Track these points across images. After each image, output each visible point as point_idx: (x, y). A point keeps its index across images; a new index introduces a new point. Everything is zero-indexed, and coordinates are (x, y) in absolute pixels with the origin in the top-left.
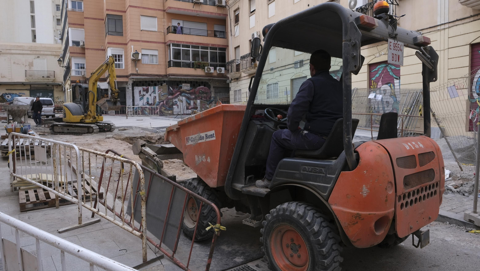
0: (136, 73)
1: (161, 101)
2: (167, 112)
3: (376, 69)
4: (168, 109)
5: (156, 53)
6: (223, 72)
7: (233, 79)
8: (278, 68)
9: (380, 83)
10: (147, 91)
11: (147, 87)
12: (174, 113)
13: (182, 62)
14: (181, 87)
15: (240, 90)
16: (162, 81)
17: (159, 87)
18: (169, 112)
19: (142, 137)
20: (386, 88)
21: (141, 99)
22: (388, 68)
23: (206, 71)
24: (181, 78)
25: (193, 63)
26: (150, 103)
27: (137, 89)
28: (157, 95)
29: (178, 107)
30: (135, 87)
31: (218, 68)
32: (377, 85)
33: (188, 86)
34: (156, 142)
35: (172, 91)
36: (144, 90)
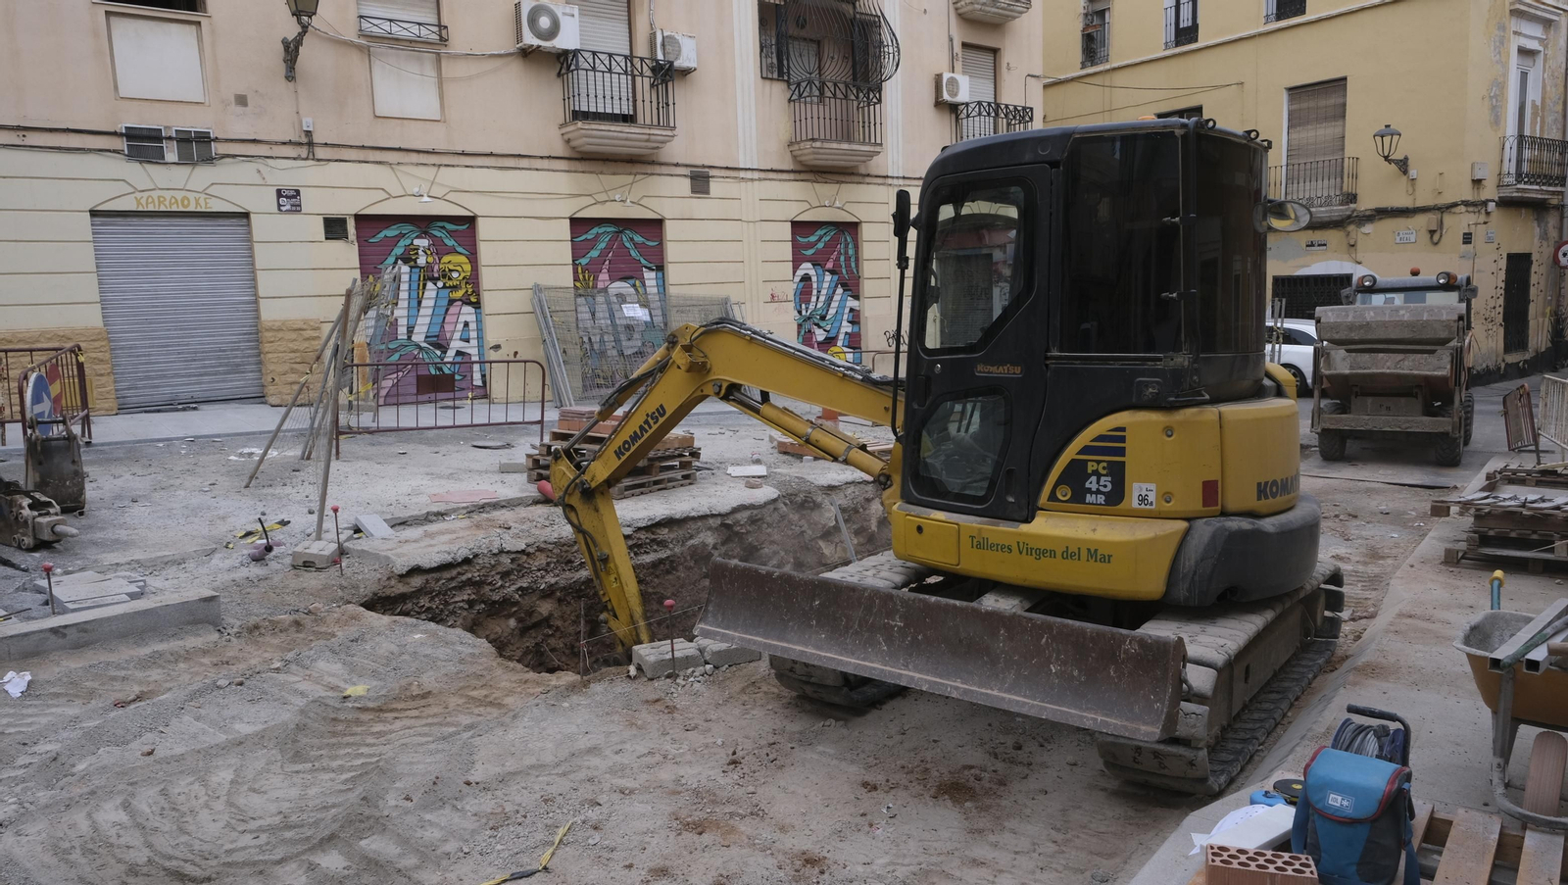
3: (589, 237)
9: (604, 276)
20: (623, 291)
22: (624, 239)
32: (596, 279)
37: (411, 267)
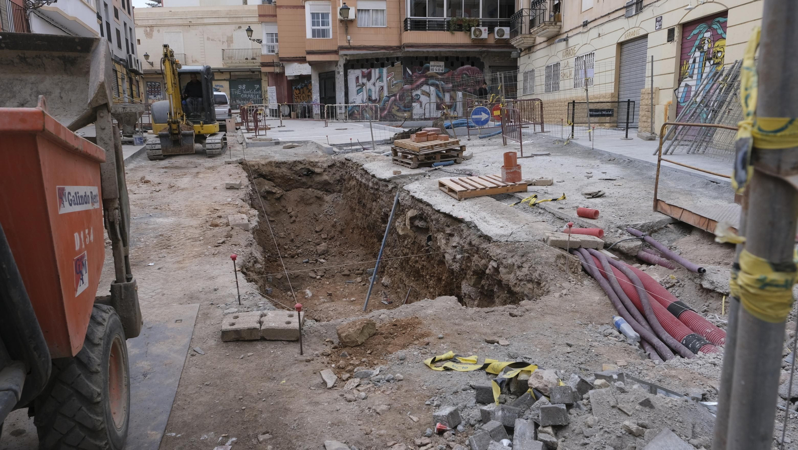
0: (347, 44)
1: (392, 94)
2: (402, 115)
4: (403, 108)
5: (382, 6)
6: (507, 36)
7: (523, 49)
8: (595, 20)
10: (368, 77)
11: (369, 70)
12: (414, 117)
13: (429, 21)
14: (428, 69)
15: (533, 71)
16: (394, 58)
17: (388, 69)
18: (405, 115)
19: (299, 161)
21: (359, 91)
23: (473, 37)
24: (428, 52)
25: (448, 22)
26: (373, 98)
27: (354, 74)
28: (385, 84)
29: (421, 106)
30: (349, 71)
31: (496, 29)
33: (440, 66)
34: (324, 171)
35: (411, 76)
36: (363, 76)
37: (701, 52)
